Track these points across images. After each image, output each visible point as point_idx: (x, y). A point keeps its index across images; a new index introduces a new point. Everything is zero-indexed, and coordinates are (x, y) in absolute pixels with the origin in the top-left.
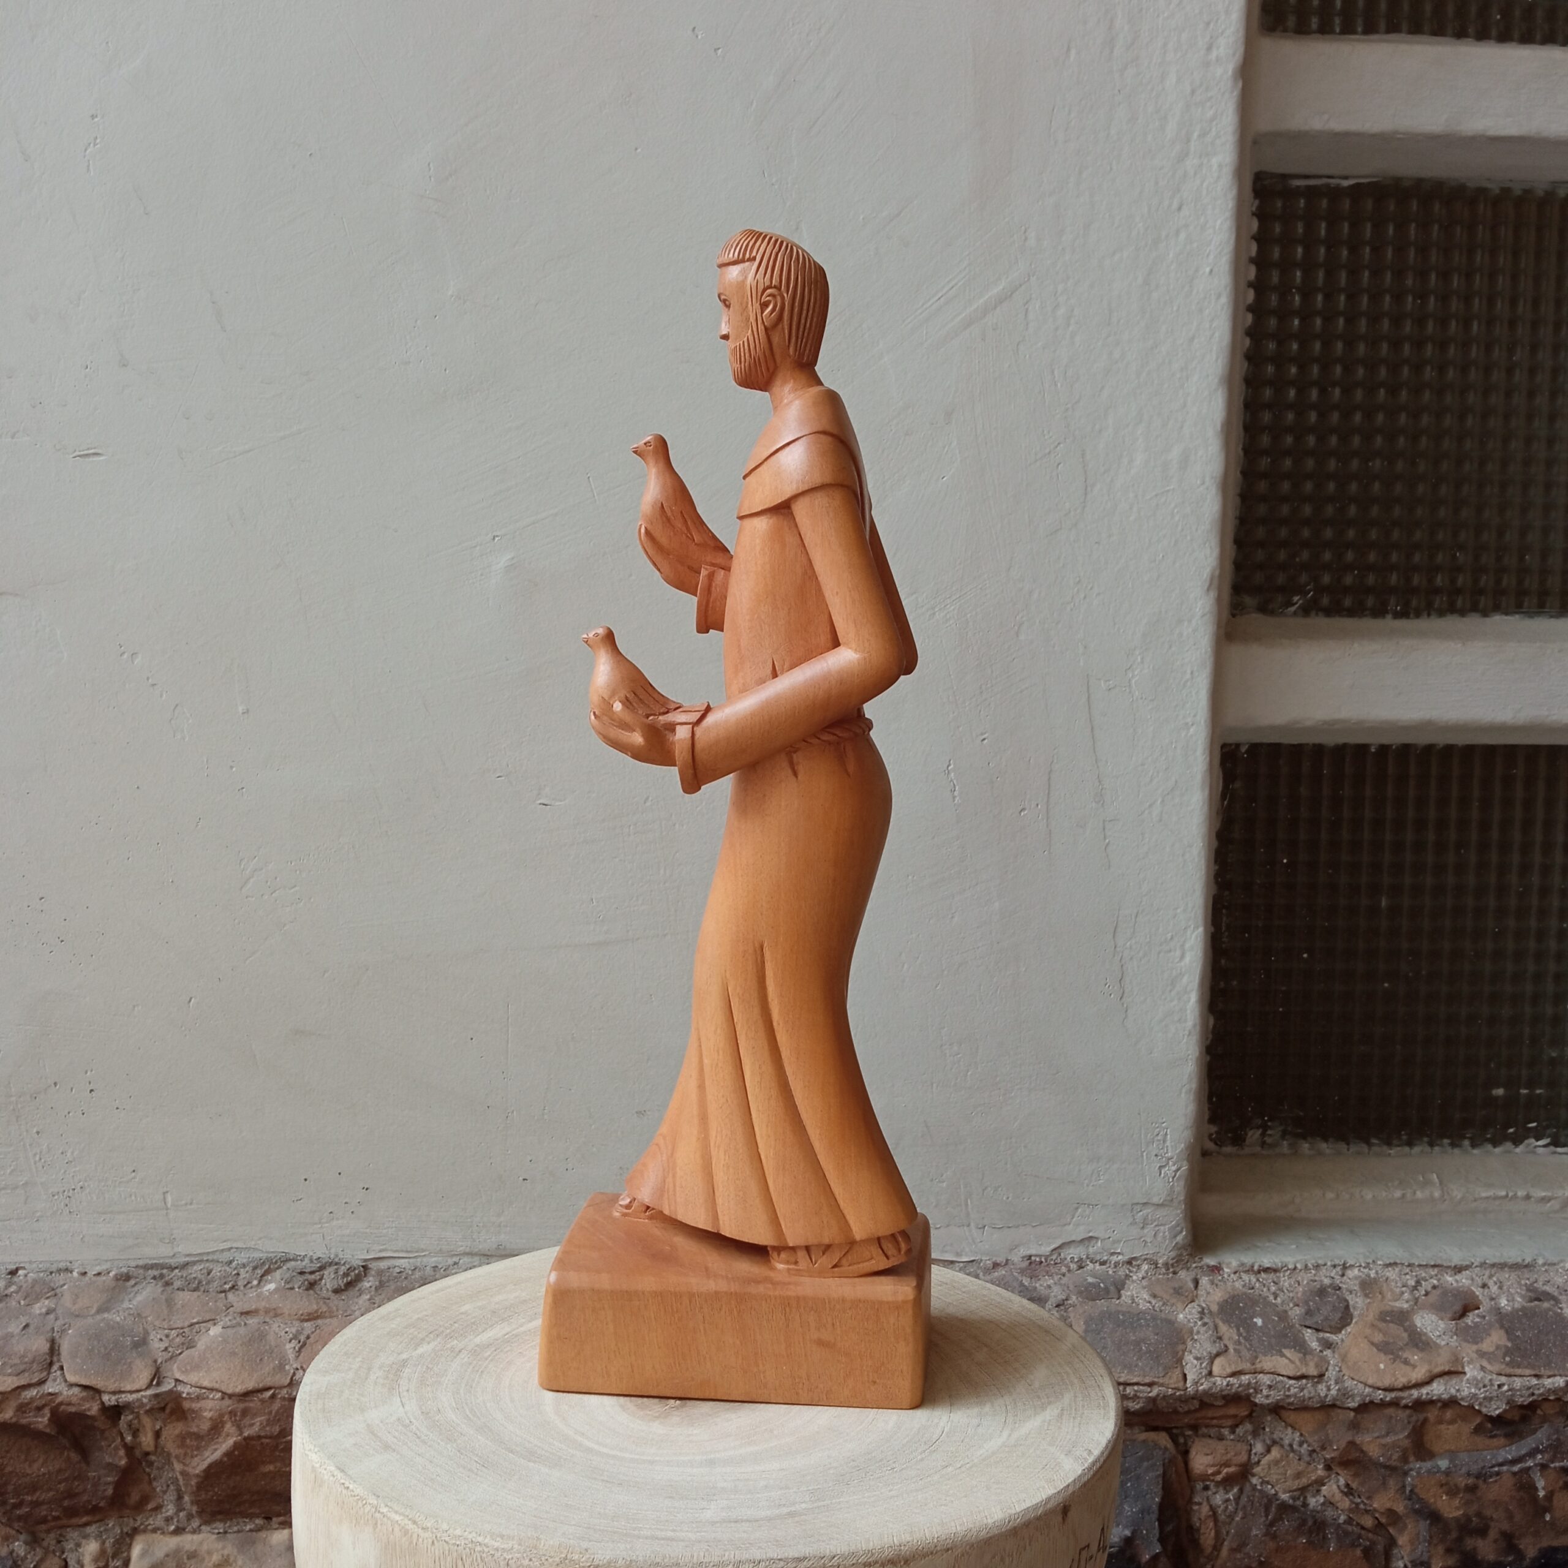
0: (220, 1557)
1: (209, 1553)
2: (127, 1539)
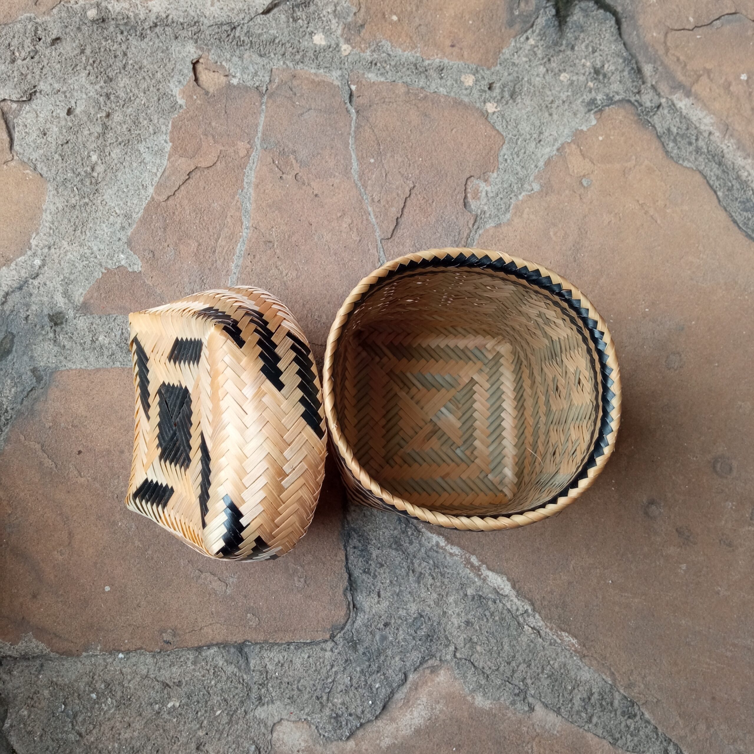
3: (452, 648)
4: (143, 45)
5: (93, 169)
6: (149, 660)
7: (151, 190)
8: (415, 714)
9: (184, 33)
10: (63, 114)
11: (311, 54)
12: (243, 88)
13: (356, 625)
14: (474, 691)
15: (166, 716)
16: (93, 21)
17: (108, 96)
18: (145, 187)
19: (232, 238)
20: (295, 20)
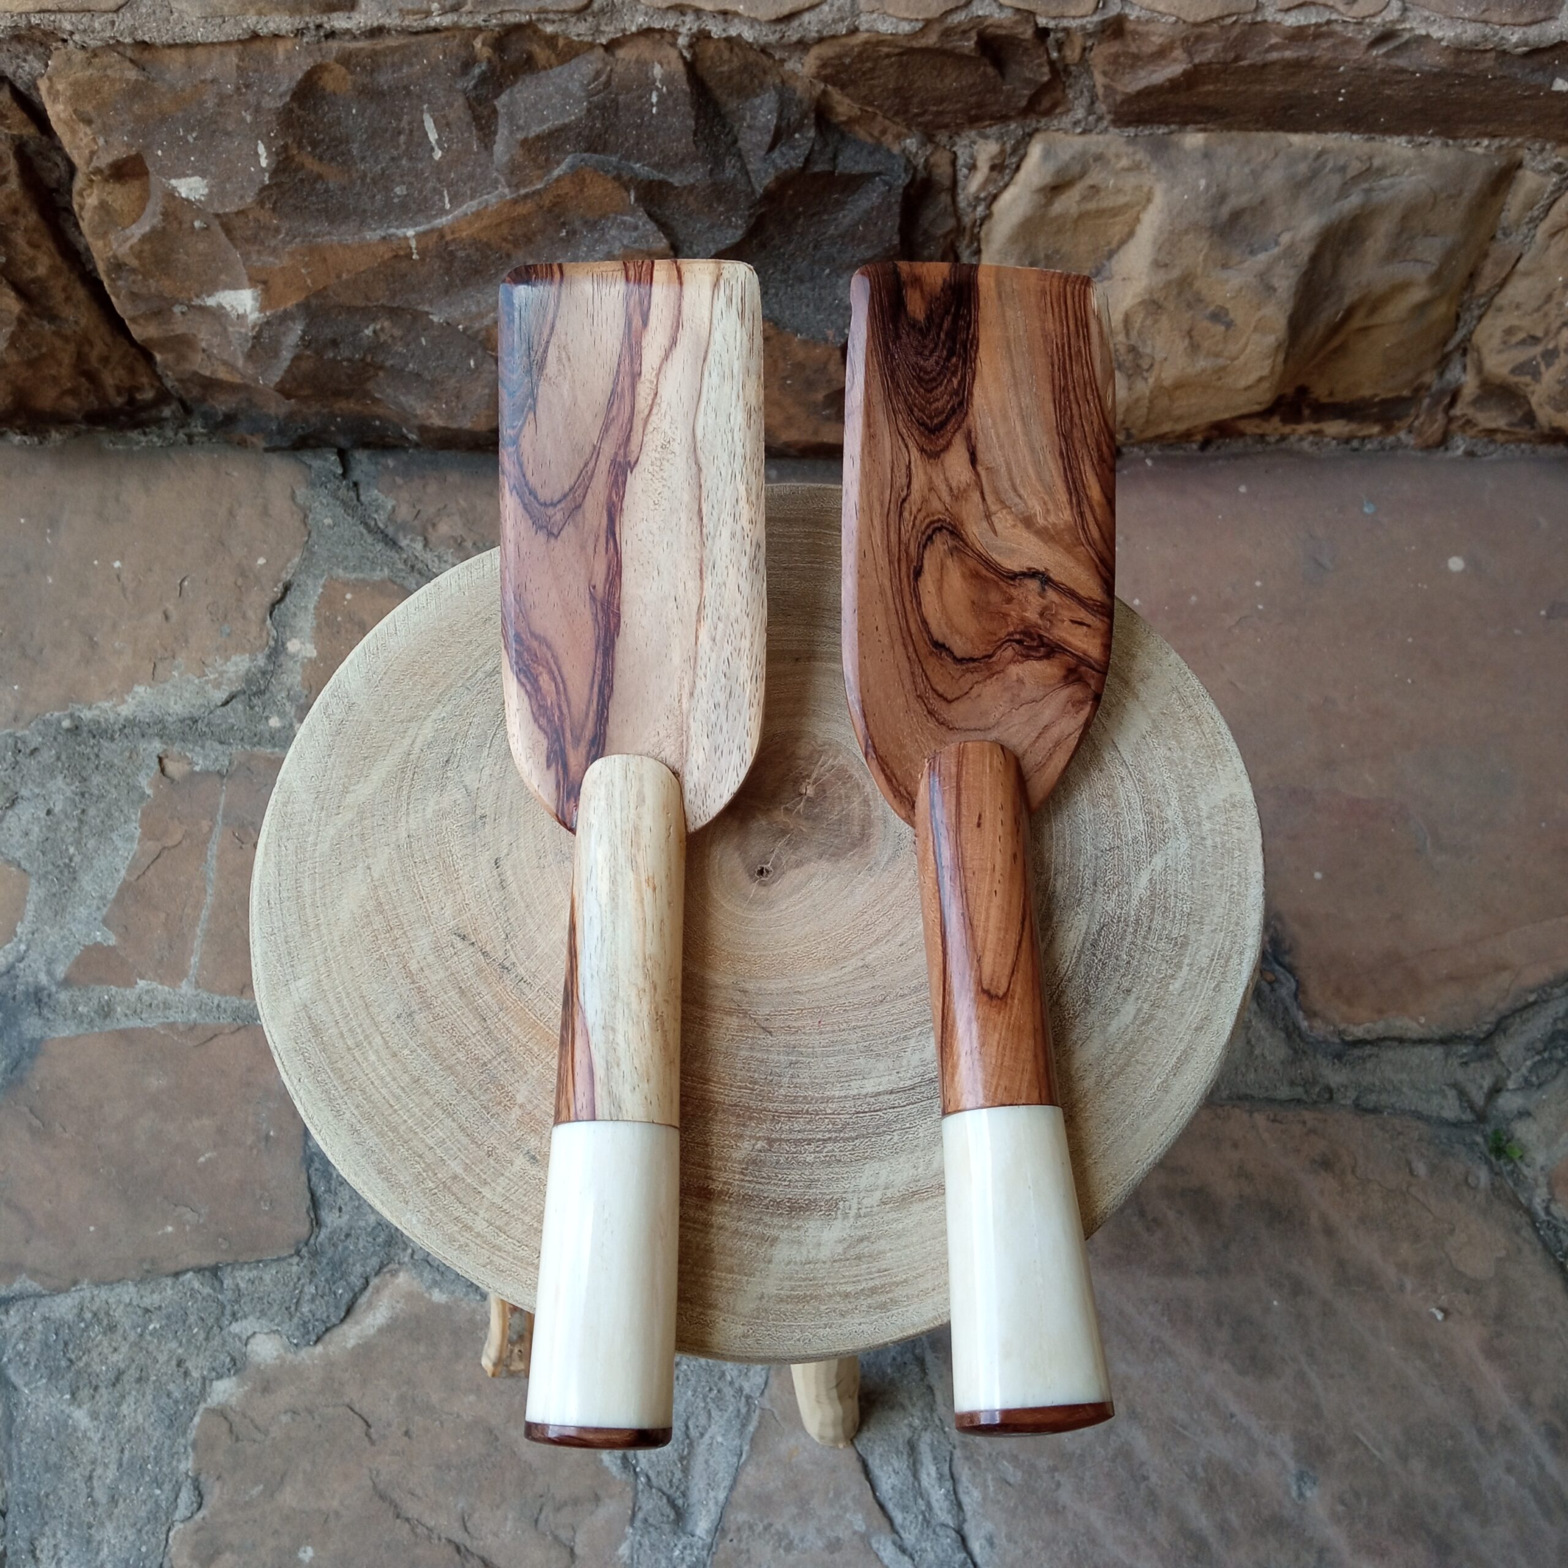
3: (409, 1251)
4: (113, 746)
5: (71, 860)
6: (132, 1289)
7: (123, 873)
8: (378, 1315)
9: (150, 731)
10: (43, 815)
11: (267, 735)
12: (206, 773)
13: (320, 1239)
14: (430, 1287)
15: (149, 1338)
16: (68, 730)
17: (83, 795)
18: (117, 871)
19: (198, 906)
20: (252, 708)
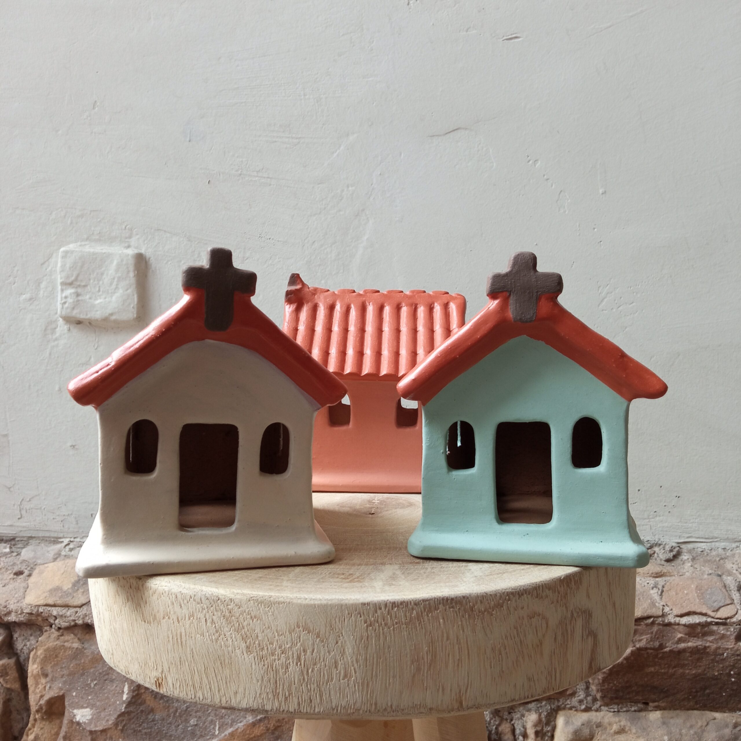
0: (619, 727)
1: (610, 724)
2: (554, 713)
